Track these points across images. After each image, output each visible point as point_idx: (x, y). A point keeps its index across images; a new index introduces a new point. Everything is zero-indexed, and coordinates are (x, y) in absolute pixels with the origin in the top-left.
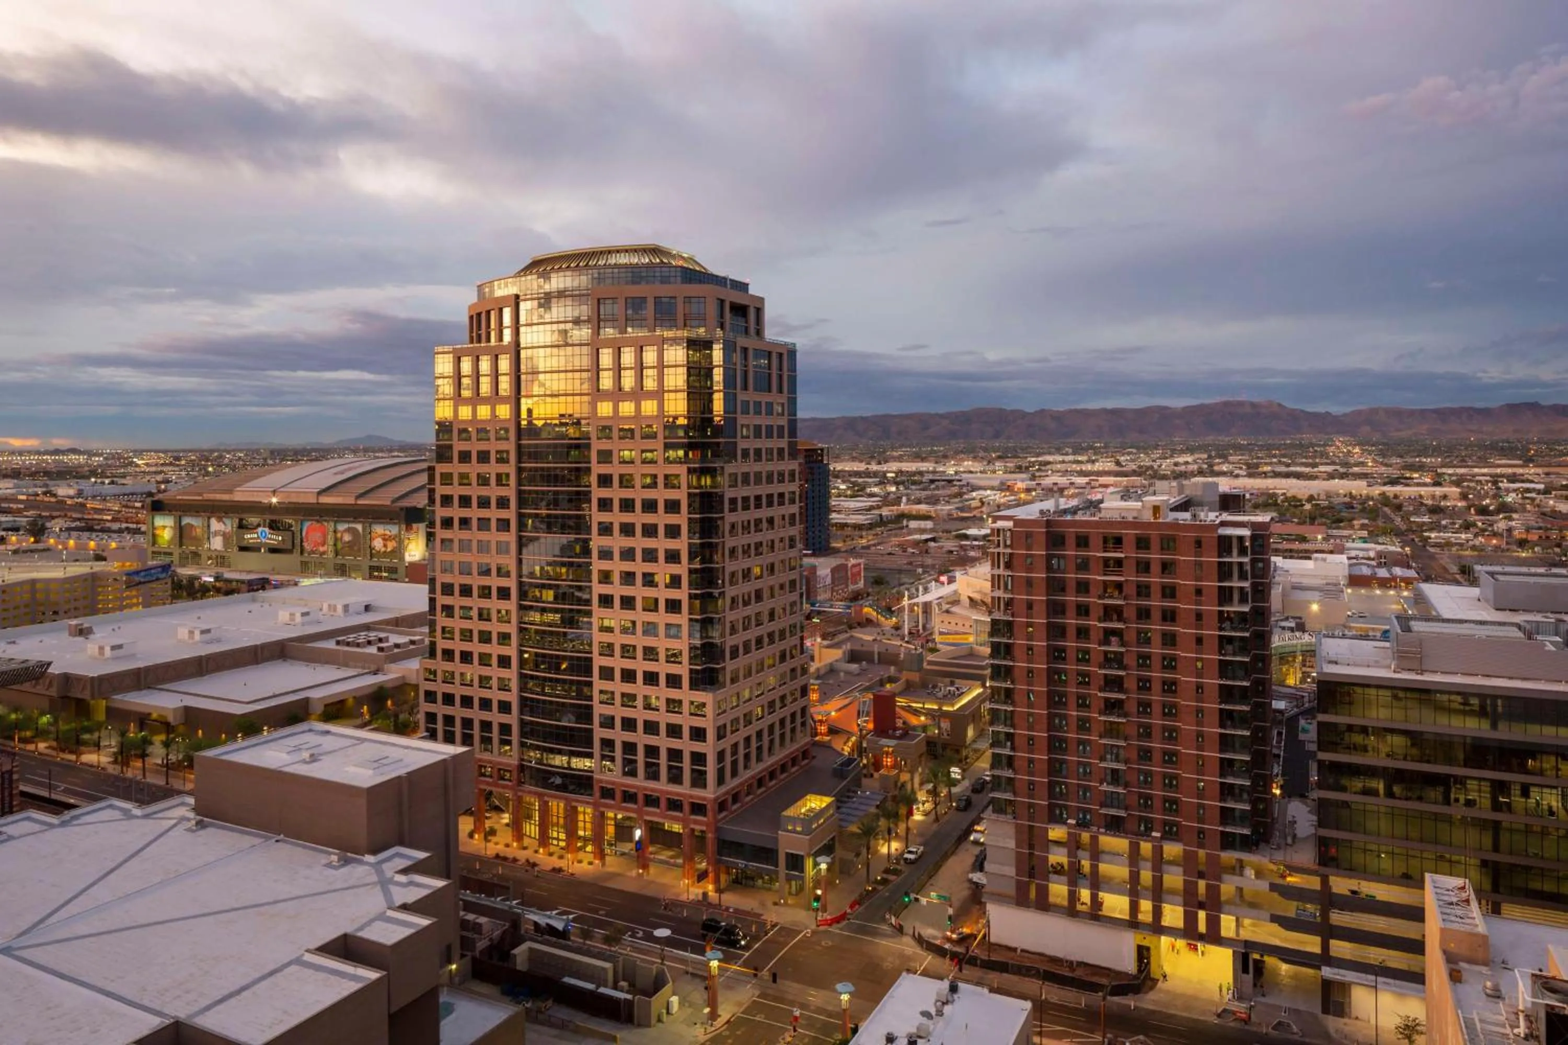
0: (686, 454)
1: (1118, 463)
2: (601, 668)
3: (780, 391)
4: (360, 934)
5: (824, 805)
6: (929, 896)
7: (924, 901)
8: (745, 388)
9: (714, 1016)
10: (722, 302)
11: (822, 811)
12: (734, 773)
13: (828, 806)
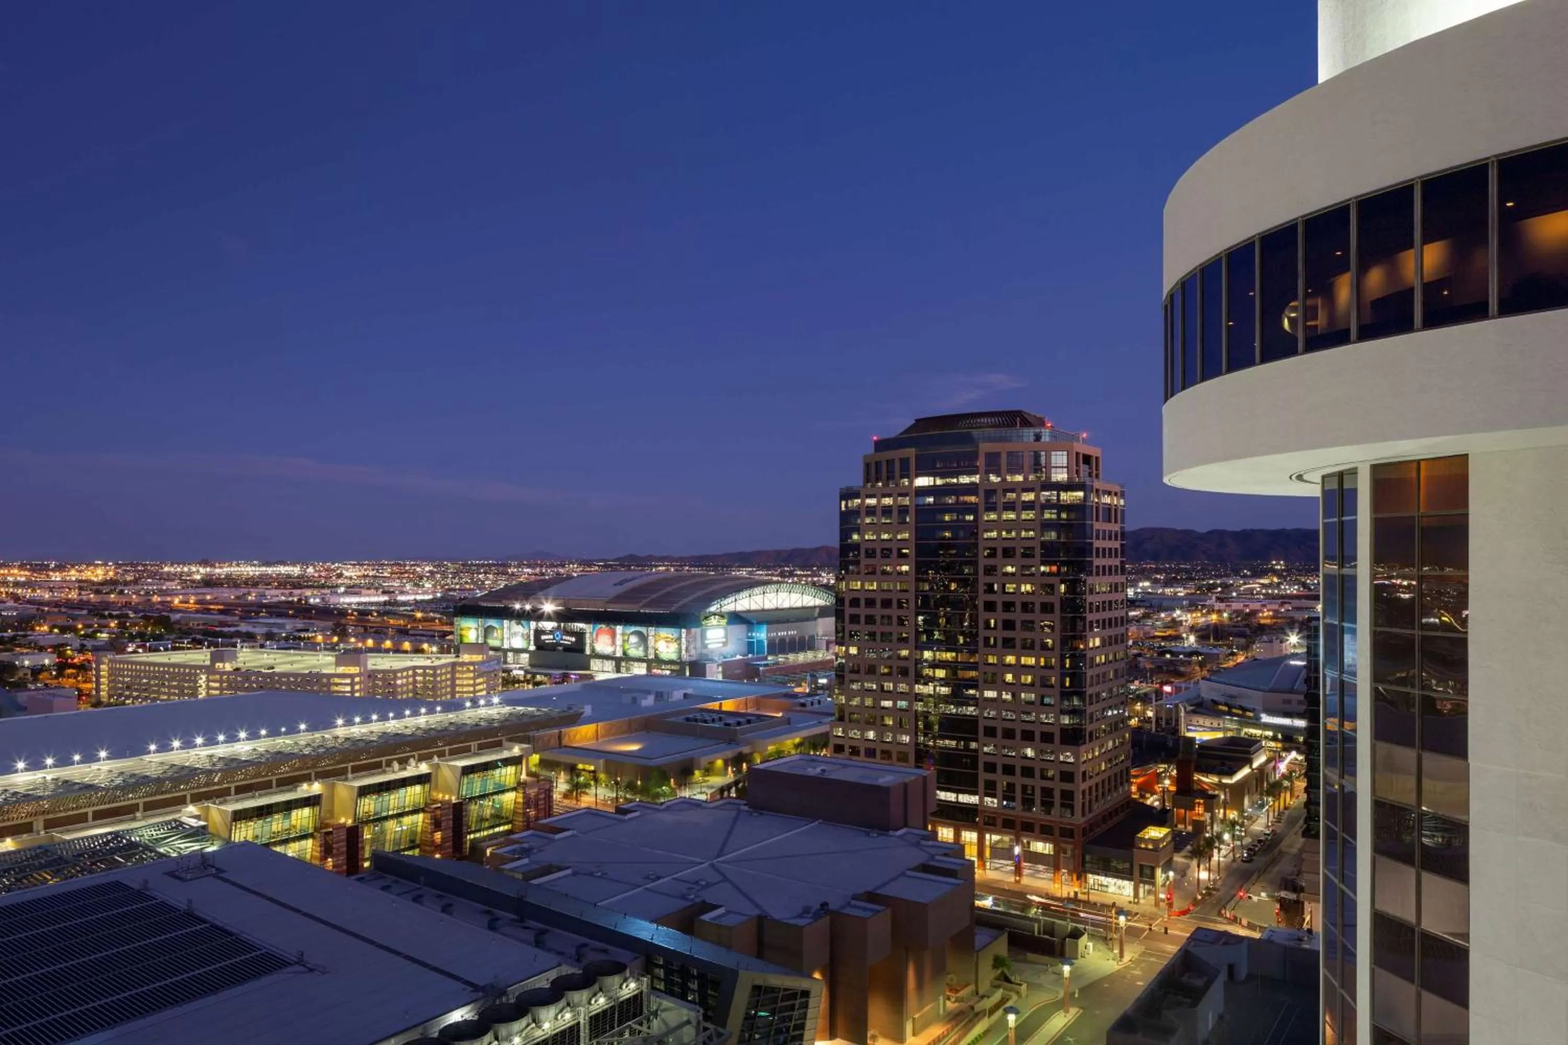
0: (1059, 569)
1: (1304, 585)
2: (986, 728)
3: (1116, 522)
4: (878, 892)
5: (1162, 835)
6: (1259, 895)
7: (1255, 898)
8: (1097, 520)
9: (1122, 955)
10: (1077, 454)
11: (1162, 839)
12: (1090, 811)
13: (1166, 836)
